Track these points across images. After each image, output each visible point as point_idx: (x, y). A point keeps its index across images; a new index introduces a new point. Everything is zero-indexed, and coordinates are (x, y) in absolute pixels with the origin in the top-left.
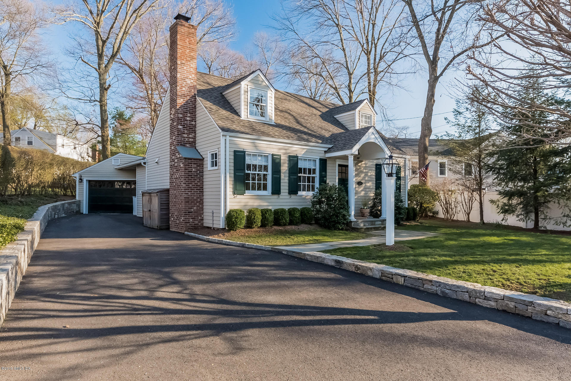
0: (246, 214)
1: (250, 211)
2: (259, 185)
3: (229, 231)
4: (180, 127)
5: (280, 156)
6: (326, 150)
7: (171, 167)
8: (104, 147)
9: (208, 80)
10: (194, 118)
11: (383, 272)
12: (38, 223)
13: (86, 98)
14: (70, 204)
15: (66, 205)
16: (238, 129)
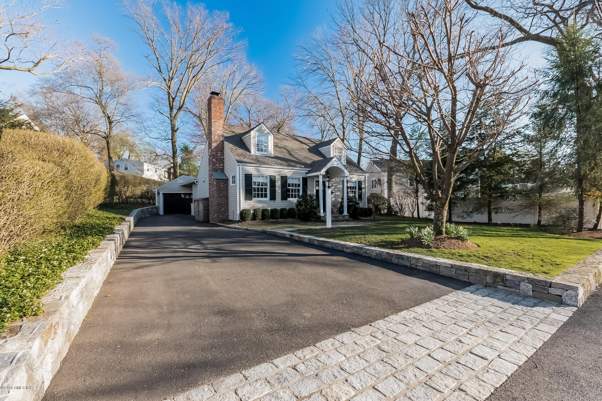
0: (252, 212)
1: (255, 210)
2: (262, 194)
3: (241, 222)
4: (214, 160)
5: (275, 176)
6: (307, 172)
7: (210, 184)
8: (175, 171)
9: (233, 130)
10: (223, 154)
11: (310, 239)
12: (133, 217)
13: (162, 138)
14: (152, 208)
15: (150, 209)
16: (248, 161)
